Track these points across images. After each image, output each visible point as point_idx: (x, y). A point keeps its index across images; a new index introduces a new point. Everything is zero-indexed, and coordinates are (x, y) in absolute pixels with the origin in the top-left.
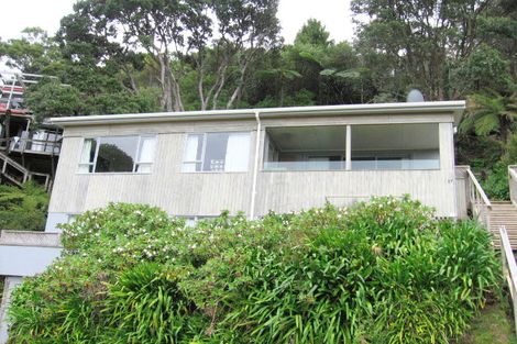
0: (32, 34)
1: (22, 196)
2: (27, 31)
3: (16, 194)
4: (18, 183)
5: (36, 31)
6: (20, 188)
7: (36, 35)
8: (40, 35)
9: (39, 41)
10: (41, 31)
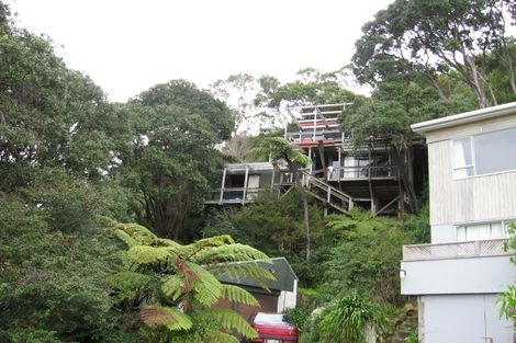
0: (305, 74)
1: (354, 222)
2: (301, 72)
3: (347, 222)
4: (344, 211)
5: (308, 71)
6: (348, 216)
7: (309, 74)
8: (312, 74)
9: (314, 80)
10: (313, 70)
